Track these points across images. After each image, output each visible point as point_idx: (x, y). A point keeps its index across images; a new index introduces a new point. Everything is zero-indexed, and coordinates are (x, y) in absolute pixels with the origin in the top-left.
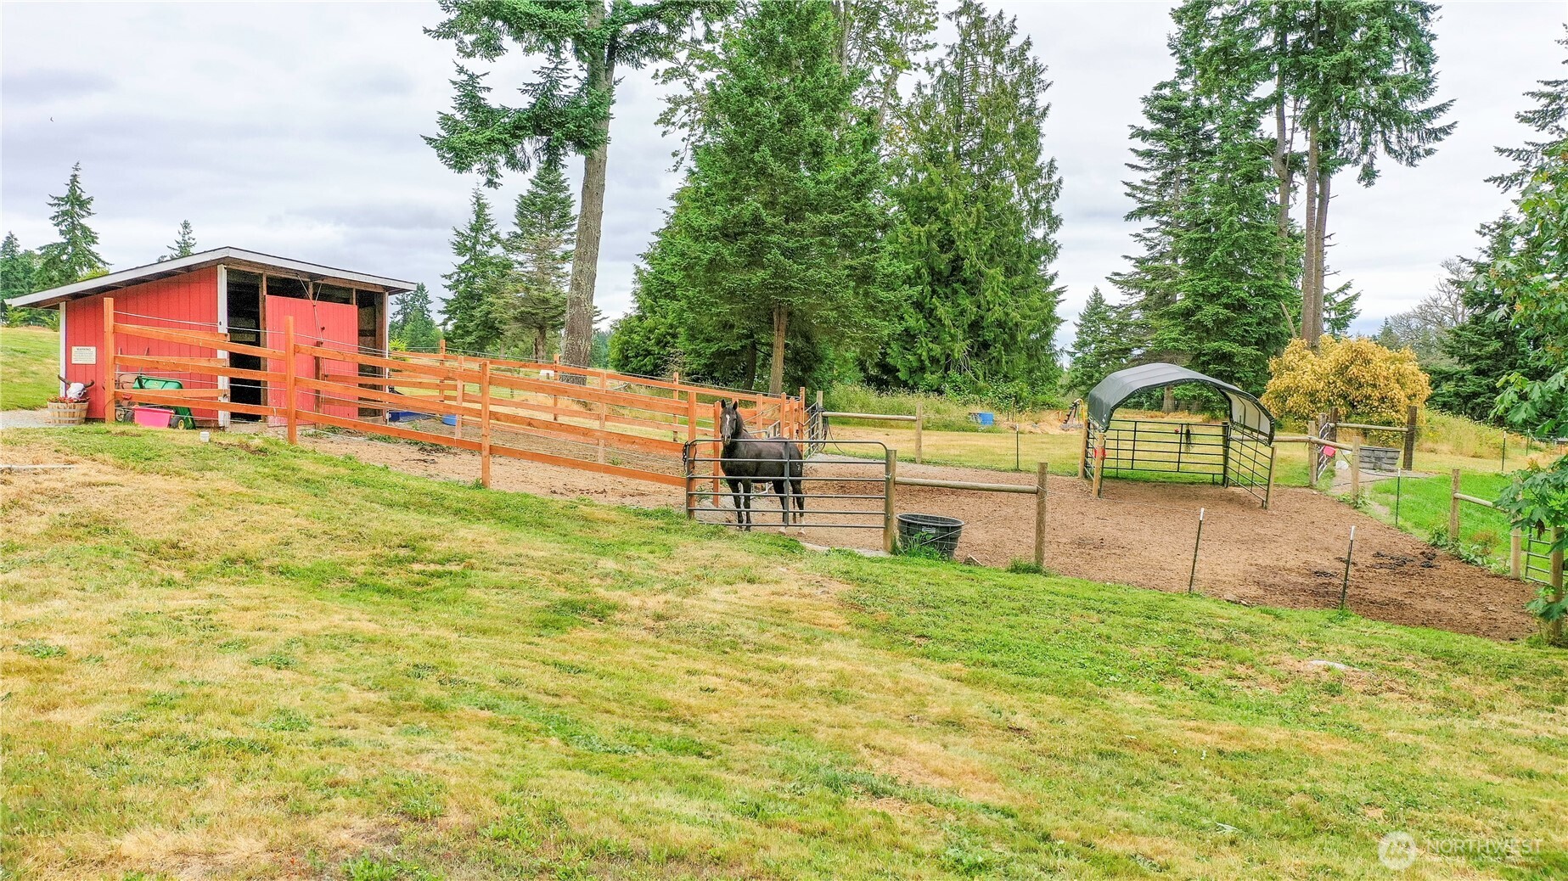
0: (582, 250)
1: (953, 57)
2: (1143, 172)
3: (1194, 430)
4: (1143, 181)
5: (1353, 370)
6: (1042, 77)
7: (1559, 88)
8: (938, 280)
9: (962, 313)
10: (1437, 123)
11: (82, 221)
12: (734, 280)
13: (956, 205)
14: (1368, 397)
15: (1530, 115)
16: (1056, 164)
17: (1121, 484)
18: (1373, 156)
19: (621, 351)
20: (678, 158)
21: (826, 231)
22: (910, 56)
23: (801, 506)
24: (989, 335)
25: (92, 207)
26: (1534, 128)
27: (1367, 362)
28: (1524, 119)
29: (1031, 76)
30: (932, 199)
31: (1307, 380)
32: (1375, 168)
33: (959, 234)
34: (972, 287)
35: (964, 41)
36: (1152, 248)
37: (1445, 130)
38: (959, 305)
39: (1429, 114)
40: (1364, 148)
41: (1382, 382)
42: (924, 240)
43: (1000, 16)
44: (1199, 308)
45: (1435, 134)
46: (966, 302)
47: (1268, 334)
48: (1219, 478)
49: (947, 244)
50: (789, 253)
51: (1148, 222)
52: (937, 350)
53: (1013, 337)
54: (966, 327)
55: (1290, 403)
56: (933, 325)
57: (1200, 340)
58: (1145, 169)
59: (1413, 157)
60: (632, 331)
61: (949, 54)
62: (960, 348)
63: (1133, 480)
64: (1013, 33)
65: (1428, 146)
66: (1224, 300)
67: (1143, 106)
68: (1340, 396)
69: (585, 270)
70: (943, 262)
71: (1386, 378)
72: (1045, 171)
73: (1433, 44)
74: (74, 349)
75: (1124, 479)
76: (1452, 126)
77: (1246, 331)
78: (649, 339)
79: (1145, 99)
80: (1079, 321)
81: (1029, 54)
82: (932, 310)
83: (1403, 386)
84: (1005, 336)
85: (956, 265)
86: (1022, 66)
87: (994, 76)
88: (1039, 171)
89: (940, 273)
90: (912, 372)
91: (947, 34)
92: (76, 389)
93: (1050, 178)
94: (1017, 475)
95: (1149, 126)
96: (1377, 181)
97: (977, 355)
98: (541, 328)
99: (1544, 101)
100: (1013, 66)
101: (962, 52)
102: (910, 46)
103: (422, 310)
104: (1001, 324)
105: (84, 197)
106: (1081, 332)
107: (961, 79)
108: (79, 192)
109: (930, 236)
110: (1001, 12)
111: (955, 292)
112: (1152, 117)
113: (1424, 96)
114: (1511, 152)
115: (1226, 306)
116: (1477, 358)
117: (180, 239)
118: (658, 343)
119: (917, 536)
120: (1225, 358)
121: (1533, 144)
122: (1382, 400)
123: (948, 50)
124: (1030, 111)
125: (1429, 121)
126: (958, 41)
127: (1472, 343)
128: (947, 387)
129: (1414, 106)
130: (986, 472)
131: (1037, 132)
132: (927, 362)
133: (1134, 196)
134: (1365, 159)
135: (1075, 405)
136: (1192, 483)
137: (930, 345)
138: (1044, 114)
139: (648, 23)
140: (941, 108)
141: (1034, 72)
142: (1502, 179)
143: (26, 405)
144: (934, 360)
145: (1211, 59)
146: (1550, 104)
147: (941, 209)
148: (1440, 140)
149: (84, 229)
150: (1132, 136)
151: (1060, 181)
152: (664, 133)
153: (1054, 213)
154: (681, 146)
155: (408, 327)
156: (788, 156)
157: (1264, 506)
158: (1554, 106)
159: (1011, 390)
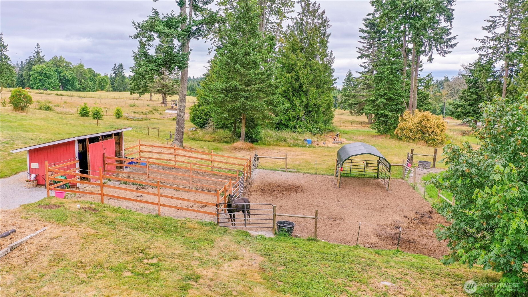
0: (181, 99)
1: (300, 16)
2: (362, 44)
3: (369, 162)
4: (363, 46)
5: (424, 122)
6: (328, 23)
7: (495, 19)
8: (295, 91)
9: (302, 102)
10: (452, 43)
11: (4, 53)
12: (229, 106)
13: (301, 67)
14: (428, 131)
15: (486, 27)
16: (333, 53)
17: (347, 179)
18: (432, 53)
19: (193, 117)
20: (210, 50)
21: (258, 90)
22: (286, 14)
23: (250, 218)
24: (311, 109)
25: (8, 48)
26: (487, 32)
27: (428, 120)
28: (485, 29)
29: (324, 23)
30: (293, 65)
31: (410, 125)
32: (433, 58)
33: (301, 77)
34: (306, 93)
35: (303, 11)
36: (366, 68)
37: (455, 45)
38: (301, 99)
39: (450, 40)
40: (430, 50)
41: (432, 126)
42: (290, 79)
43: (315, 3)
44: (377, 99)
45: (452, 46)
46: (304, 98)
47: (399, 108)
48: (376, 176)
49: (297, 80)
50: (246, 98)
51: (365, 60)
52: (294, 114)
53: (318, 109)
54: (304, 106)
55: (404, 132)
56: (293, 106)
57: (378, 109)
58: (364, 43)
59: (444, 53)
60: (196, 110)
61: (298, 15)
62: (302, 113)
63: (351, 177)
64: (319, 8)
65: (449, 50)
66: (385, 97)
67: (363, 22)
68: (419, 130)
69: (182, 105)
70: (296, 85)
71: (434, 125)
72: (329, 54)
73: (453, 12)
74: (32, 164)
75: (348, 176)
76: (457, 44)
77: (392, 107)
78: (202, 113)
79: (364, 19)
80: (344, 81)
81: (324, 16)
82: (292, 101)
83: (439, 127)
84: (316, 109)
85: (301, 86)
86: (322, 19)
87: (313, 23)
88: (327, 54)
89: (295, 88)
90: (286, 120)
91: (298, 8)
92: (33, 176)
93: (331, 57)
94: (316, 175)
95: (365, 29)
96: (433, 61)
97: (307, 114)
98: (165, 94)
99: (491, 23)
100: (319, 19)
101: (303, 14)
102: (286, 11)
103: (121, 72)
104: (315, 105)
105: (5, 44)
106: (345, 85)
107: (302, 23)
108: (3, 43)
109: (292, 77)
110: (315, 2)
111: (300, 95)
112: (366, 26)
113: (448, 35)
114: (480, 40)
115: (386, 99)
116: (470, 100)
117: (36, 50)
118: (205, 114)
119: (282, 229)
120: (385, 116)
121: (487, 37)
122: (432, 132)
123: (298, 14)
124: (324, 34)
125: (450, 42)
126: (301, 11)
127: (468, 96)
128: (297, 126)
129: (445, 37)
130: (306, 175)
131: (327, 41)
132: (291, 118)
133: (360, 52)
134: (430, 54)
135: (337, 134)
136: (368, 178)
137: (292, 112)
138: (329, 36)
139: (200, 26)
140: (296, 33)
141: (326, 21)
142: (476, 48)
143: (14, 173)
144: (293, 117)
145: (383, 17)
146: (492, 24)
147: (296, 69)
148: (453, 48)
149: (6, 56)
150: (360, 31)
151: (334, 58)
152: (205, 42)
153: (332, 68)
154: (211, 46)
155: (117, 79)
156: (246, 66)
157: (387, 190)
158: (494, 25)
159: (318, 126)
